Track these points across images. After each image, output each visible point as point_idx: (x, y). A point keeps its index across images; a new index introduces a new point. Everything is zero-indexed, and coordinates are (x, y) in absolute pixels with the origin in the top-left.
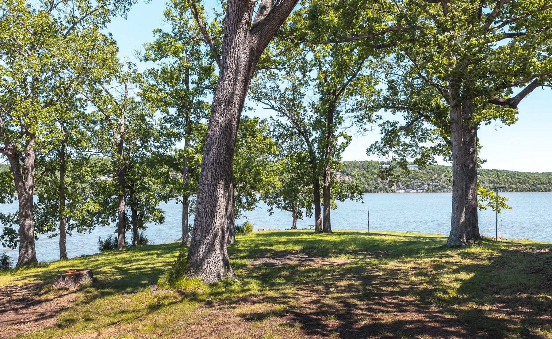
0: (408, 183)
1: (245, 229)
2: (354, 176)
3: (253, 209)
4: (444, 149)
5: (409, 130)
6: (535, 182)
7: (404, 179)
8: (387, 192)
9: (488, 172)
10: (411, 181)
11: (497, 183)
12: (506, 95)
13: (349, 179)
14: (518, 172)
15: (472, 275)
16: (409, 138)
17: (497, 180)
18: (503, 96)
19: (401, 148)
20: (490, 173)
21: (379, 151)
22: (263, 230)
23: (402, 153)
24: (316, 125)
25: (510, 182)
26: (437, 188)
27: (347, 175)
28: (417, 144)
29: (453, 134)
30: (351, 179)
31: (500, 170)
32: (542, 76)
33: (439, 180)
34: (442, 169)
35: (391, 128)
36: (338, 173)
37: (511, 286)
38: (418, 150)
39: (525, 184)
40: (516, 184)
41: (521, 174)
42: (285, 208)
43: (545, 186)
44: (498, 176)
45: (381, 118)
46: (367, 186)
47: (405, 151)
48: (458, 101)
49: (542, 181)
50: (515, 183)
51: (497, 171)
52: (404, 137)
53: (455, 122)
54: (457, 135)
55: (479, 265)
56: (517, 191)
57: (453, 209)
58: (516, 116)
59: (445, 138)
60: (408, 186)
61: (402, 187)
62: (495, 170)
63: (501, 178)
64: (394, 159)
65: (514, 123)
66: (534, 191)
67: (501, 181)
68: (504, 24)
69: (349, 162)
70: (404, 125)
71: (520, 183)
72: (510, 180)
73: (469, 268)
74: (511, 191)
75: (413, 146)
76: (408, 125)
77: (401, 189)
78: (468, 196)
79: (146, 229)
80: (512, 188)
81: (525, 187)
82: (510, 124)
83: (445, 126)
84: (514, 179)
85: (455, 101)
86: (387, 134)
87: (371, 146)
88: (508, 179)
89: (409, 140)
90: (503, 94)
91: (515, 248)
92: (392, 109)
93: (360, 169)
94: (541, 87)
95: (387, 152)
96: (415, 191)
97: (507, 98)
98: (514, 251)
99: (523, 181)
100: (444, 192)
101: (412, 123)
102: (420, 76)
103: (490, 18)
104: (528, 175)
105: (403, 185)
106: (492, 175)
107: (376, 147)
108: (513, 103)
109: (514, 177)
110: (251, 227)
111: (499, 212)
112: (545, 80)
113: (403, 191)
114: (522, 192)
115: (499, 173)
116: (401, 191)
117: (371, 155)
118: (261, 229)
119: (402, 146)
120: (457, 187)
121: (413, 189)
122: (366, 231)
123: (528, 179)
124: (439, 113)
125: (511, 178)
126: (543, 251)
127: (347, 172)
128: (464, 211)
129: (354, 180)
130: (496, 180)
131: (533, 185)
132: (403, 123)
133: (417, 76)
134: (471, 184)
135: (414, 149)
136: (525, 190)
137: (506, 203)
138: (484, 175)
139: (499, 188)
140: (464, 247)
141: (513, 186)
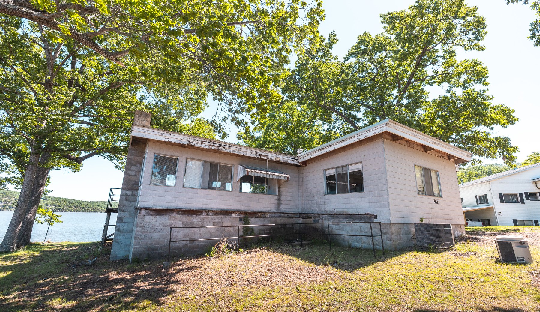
4: (18, 180)
6: (85, 206)
9: (53, 199)
12: (77, 155)
15: (9, 273)
17: (59, 204)
18: (75, 155)
20: (55, 199)
25: (68, 206)
26: (5, 208)
29: (28, 172)
32: (99, 150)
33: (8, 202)
34: (13, 194)
37: (40, 275)
41: (77, 201)
43: (90, 209)
44: (60, 202)
48: (39, 151)
49: (89, 206)
51: (60, 198)
53: (32, 165)
54: (30, 172)
55: (20, 264)
57: (11, 224)
58: (81, 168)
59: (22, 173)
63: (62, 203)
65: (78, 171)
66: (83, 211)
68: (85, 116)
71: (75, 207)
72: (69, 204)
73: (8, 268)
74: (67, 212)
78: (28, 214)
80: (69, 210)
82: (75, 171)
83: (23, 165)
84: (71, 204)
85: (36, 150)
90: (75, 154)
91: (55, 249)
94: (98, 155)
97: (77, 156)
98: (54, 251)
99: (77, 206)
100: (11, 211)
102: (12, 126)
103: (77, 110)
104: (81, 202)
108: (79, 161)
109: (72, 203)
111: (52, 225)
112: (101, 152)
115: (61, 200)
120: (19, 208)
124: (19, 155)
126: (74, 248)
128: (21, 225)
131: (83, 208)
133: (10, 125)
134: (33, 206)
136: (77, 211)
137: (59, 219)
138: (50, 200)
139: (59, 210)
140: (12, 252)
141: (70, 208)
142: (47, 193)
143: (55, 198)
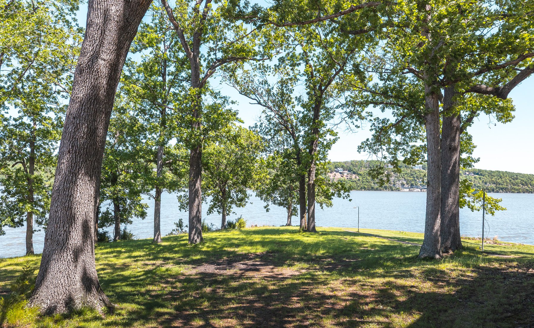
0: (413, 182)
1: (237, 224)
2: (360, 175)
3: (245, 205)
5: (398, 128)
7: (409, 178)
8: (392, 190)
10: (416, 181)
11: (499, 184)
13: (356, 177)
14: (520, 174)
16: (400, 136)
17: (500, 181)
19: (392, 146)
20: (493, 174)
21: (369, 148)
22: (256, 226)
23: (393, 151)
24: (303, 121)
25: (512, 183)
27: (354, 173)
28: (407, 143)
30: (358, 178)
31: (502, 172)
35: (381, 125)
36: (345, 172)
38: (409, 149)
39: (527, 185)
40: (518, 186)
41: (524, 176)
42: (280, 204)
44: (501, 177)
45: (371, 116)
46: (373, 184)
47: (396, 149)
50: (517, 184)
51: (499, 172)
52: (395, 134)
53: (431, 113)
56: (519, 192)
57: (427, 214)
60: (412, 185)
61: (406, 186)
62: (498, 171)
63: (503, 179)
64: (385, 158)
67: (504, 182)
69: (357, 162)
70: (394, 122)
71: (523, 184)
72: (513, 181)
74: (513, 192)
75: (404, 144)
76: (398, 122)
77: (406, 188)
79: (131, 223)
80: (514, 189)
81: (527, 188)
82: (507, 122)
84: (517, 181)
86: (377, 132)
87: (362, 143)
88: (510, 181)
89: (399, 138)
92: (381, 106)
93: (366, 168)
95: (378, 150)
96: (419, 190)
99: (526, 183)
101: (402, 120)
102: (410, 70)
105: (407, 184)
106: (494, 176)
107: (367, 145)
108: (502, 93)
109: (517, 179)
110: (244, 223)
113: (408, 190)
114: (524, 193)
115: (502, 175)
116: (405, 190)
117: (362, 152)
118: (254, 225)
119: (393, 143)
120: (431, 189)
121: (417, 187)
122: (355, 230)
123: (530, 181)
125: (514, 179)
127: (354, 170)
128: (439, 217)
129: (361, 179)
130: (498, 181)
132: (393, 120)
135: (405, 147)
136: (528, 191)
137: (500, 204)
138: (487, 176)
139: (502, 189)
140: (438, 262)
141: (516, 187)
142: (473, 164)
143: (493, 172)
